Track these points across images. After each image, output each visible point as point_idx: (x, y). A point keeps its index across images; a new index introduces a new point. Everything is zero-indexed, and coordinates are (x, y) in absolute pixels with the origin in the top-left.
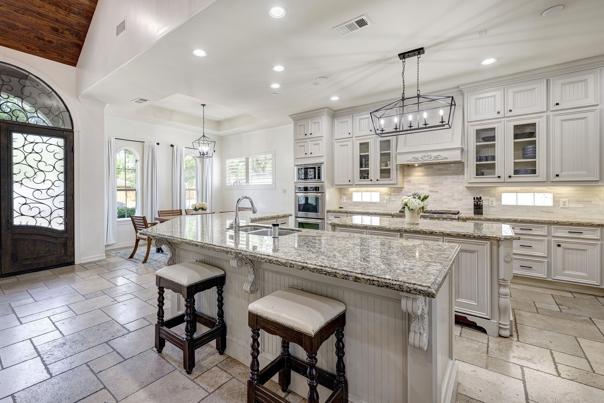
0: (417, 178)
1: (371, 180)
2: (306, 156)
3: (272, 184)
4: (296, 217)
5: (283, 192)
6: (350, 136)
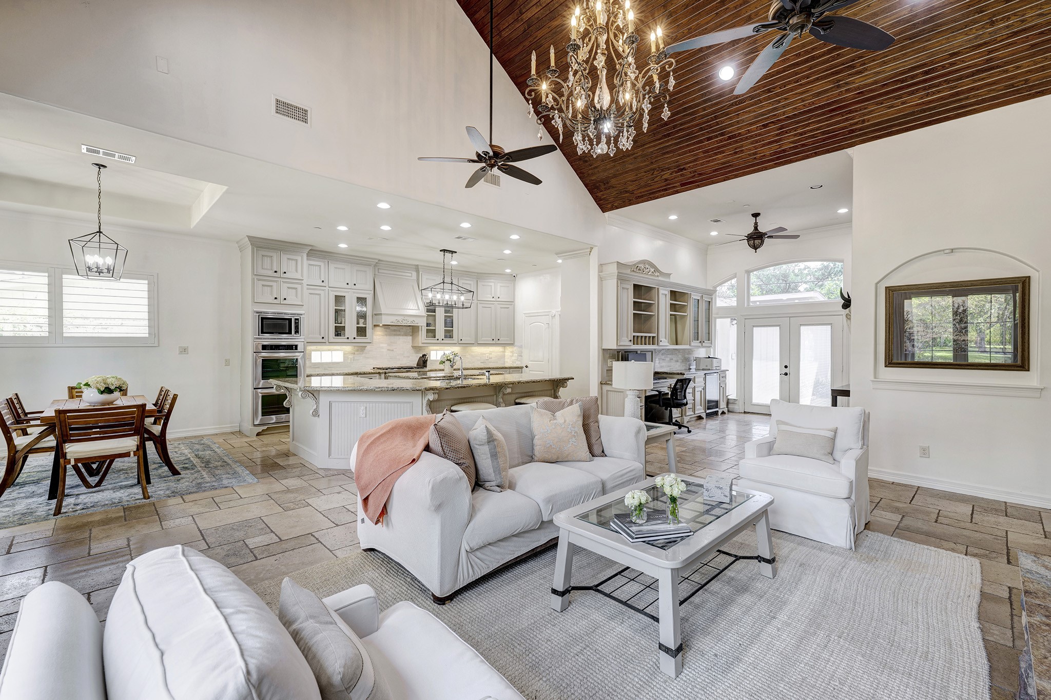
0: (378, 337)
1: (348, 338)
2: (276, 301)
3: (148, 336)
4: (255, 389)
5: (181, 353)
6: (323, 284)
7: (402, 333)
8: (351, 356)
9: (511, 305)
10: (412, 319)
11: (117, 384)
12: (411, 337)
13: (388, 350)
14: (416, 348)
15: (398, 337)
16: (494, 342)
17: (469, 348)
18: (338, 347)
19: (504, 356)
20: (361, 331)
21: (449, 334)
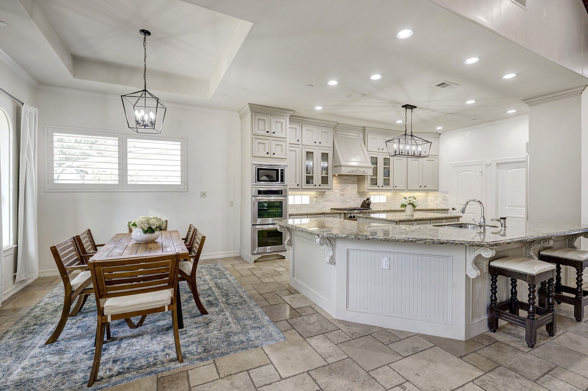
0: (335, 185)
1: (315, 185)
2: (268, 156)
3: (180, 184)
4: (253, 225)
5: (201, 196)
6: (298, 143)
7: (351, 182)
8: (315, 200)
9: (436, 157)
10: (362, 170)
11: (157, 224)
12: (357, 185)
13: (341, 195)
14: (361, 193)
15: (347, 185)
16: (421, 189)
17: (398, 193)
18: (306, 193)
19: (427, 200)
20: (325, 180)
21: (387, 182)
